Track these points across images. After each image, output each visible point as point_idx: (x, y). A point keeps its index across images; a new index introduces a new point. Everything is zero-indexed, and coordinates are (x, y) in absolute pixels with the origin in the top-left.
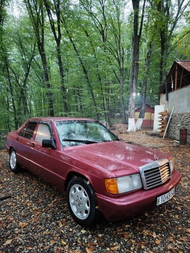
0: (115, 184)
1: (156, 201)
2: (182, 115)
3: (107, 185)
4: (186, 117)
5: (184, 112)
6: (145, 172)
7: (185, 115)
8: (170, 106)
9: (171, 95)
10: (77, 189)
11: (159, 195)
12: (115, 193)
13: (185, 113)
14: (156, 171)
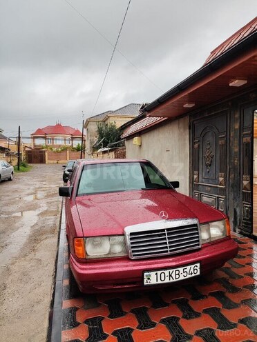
3: (75, 246)
6: (131, 234)
11: (148, 270)
12: (80, 257)
14: (159, 235)
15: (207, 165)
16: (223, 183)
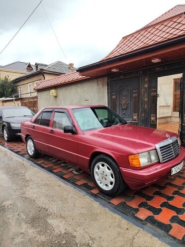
0: (138, 159)
1: (170, 172)
3: (130, 160)
6: (160, 148)
10: (100, 166)
11: (173, 167)
12: (138, 166)
14: (169, 147)
15: (123, 109)
16: (137, 120)
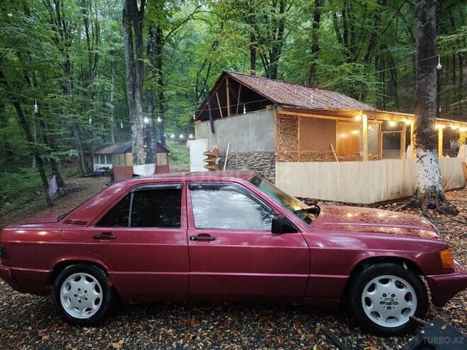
2: (248, 155)
3: (445, 259)
4: (258, 158)
5: (251, 150)
7: (255, 155)
8: (219, 141)
9: (220, 124)
13: (254, 152)
